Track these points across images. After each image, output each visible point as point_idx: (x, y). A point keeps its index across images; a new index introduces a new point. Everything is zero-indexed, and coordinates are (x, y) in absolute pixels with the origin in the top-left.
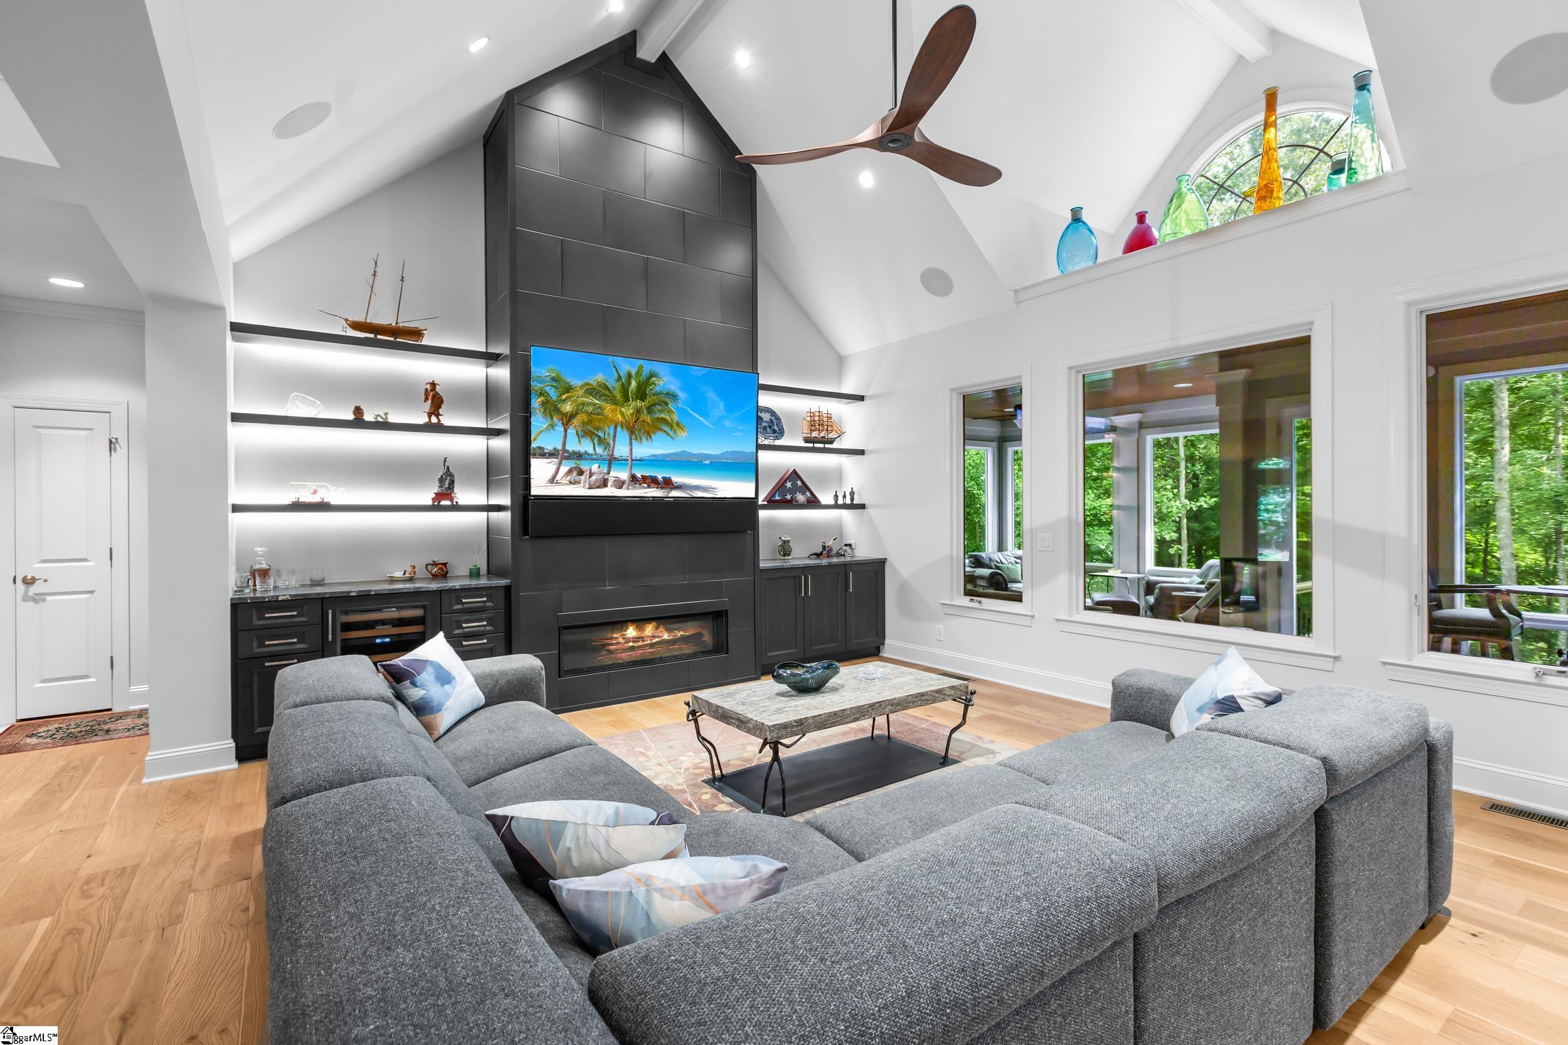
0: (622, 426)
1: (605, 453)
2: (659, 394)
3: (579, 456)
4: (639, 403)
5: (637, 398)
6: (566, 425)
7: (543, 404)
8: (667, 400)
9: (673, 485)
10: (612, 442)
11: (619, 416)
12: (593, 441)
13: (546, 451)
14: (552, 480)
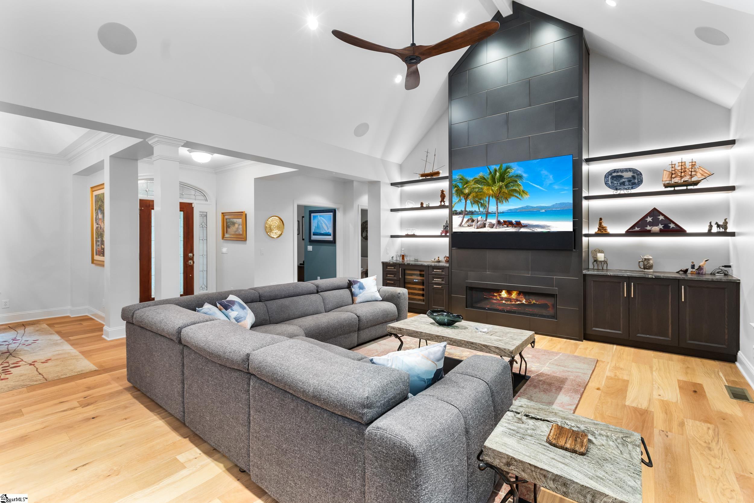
0: (492, 196)
1: (484, 211)
2: (512, 177)
3: (472, 213)
4: (501, 184)
5: (500, 181)
6: (466, 200)
7: (456, 191)
8: (516, 179)
9: (522, 225)
10: (487, 205)
11: (491, 192)
12: (478, 205)
13: (458, 212)
14: (461, 225)
